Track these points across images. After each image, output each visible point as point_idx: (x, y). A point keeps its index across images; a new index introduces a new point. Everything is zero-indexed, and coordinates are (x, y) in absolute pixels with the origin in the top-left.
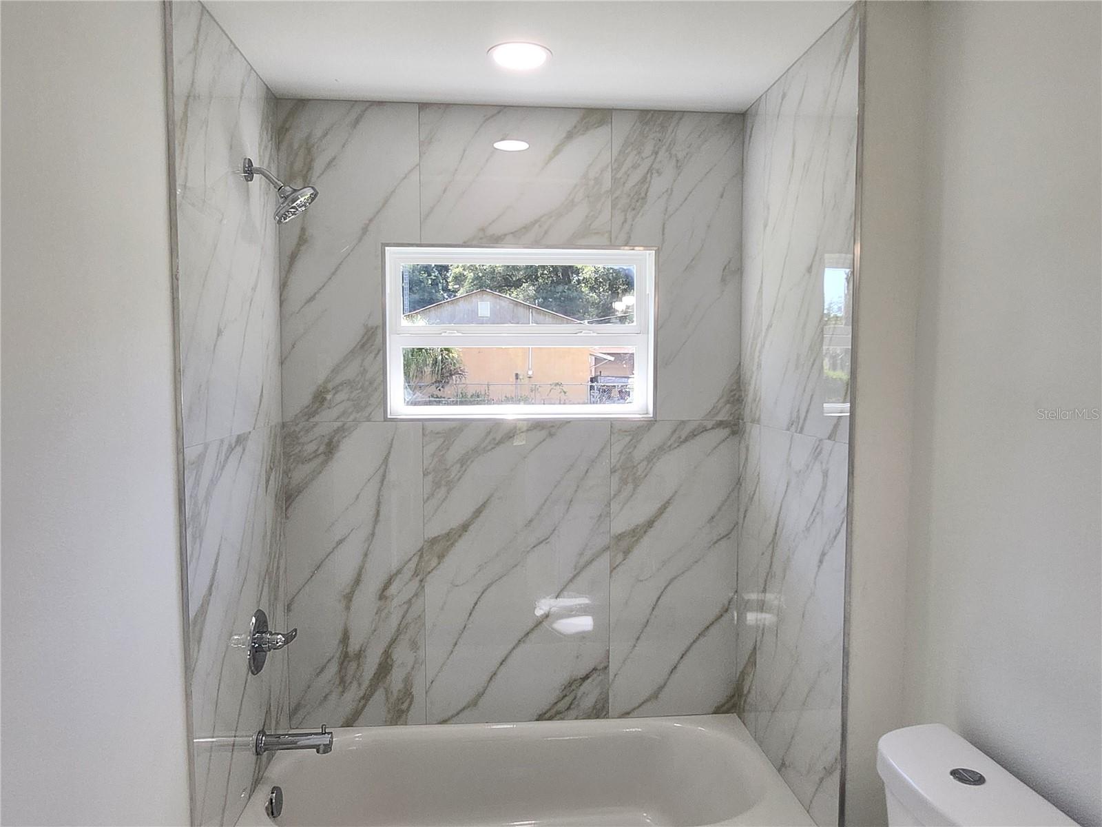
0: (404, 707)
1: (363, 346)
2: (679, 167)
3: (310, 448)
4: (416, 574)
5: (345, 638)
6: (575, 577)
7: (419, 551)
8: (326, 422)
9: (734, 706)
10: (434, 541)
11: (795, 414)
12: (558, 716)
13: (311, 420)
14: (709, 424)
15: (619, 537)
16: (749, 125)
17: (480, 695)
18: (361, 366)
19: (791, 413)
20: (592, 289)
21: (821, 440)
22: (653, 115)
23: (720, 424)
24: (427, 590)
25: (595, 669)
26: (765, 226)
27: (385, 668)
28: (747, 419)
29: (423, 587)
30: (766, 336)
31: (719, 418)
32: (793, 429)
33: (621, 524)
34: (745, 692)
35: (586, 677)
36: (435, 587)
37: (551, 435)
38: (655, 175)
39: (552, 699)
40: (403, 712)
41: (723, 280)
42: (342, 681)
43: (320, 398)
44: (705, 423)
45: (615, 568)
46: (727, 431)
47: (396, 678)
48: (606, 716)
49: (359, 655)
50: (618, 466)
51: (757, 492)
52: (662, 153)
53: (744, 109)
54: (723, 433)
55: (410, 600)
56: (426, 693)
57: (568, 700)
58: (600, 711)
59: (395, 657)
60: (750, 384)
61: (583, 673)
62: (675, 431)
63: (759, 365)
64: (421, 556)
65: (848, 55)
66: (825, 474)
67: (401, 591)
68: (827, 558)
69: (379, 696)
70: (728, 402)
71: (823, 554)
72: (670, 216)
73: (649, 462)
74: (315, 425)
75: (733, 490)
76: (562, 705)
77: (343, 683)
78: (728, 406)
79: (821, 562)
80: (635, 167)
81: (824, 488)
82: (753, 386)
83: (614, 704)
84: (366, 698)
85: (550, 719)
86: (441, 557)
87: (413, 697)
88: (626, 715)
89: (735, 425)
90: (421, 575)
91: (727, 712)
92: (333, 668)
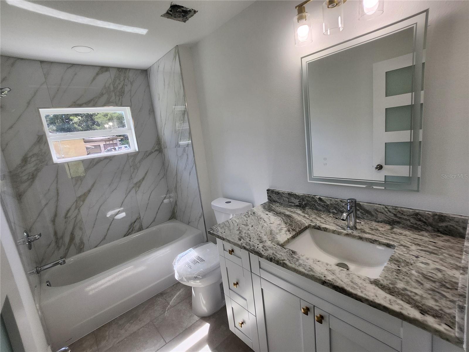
0: (82, 247)
1: (38, 142)
2: (132, 84)
3: (25, 178)
4: (76, 208)
5: (56, 233)
6: (126, 197)
7: (76, 201)
8: (30, 167)
9: (173, 217)
10: (80, 197)
11: (177, 143)
12: (130, 234)
13: (23, 168)
14: (153, 151)
15: (136, 184)
16: (149, 74)
17: (105, 236)
18: (40, 148)
19: (176, 143)
20: (79, 125)
21: (185, 148)
22: (121, 70)
23: (156, 150)
24: (81, 212)
25: (137, 219)
26: (159, 99)
27: (72, 238)
28: (163, 148)
29: (80, 211)
30: (164, 127)
31: (155, 149)
32: (177, 147)
33: (135, 180)
34: (175, 212)
35: (135, 222)
36: (84, 210)
37: (111, 160)
38: (125, 86)
39: (127, 230)
40: (82, 248)
41: (149, 114)
42: (58, 246)
43: (25, 160)
44: (152, 151)
45: (137, 192)
46: (158, 152)
47: (77, 240)
48: (143, 230)
49: (62, 237)
50: (132, 165)
51: (169, 165)
52: (126, 80)
53: (147, 69)
54: (157, 153)
55: (76, 216)
56: (88, 241)
57: (131, 229)
58: (141, 229)
59: (75, 234)
60: (162, 139)
61: (133, 221)
62: (145, 154)
63: (164, 134)
64: (77, 202)
65: (176, 59)
66: (187, 155)
67: (72, 214)
68: (191, 173)
69: (72, 247)
70: (157, 144)
71: (190, 172)
72: (132, 97)
73: (140, 163)
74: (25, 170)
75: (162, 166)
76: (130, 231)
77: (58, 247)
78: (157, 146)
79: (190, 174)
80: (119, 84)
81: (188, 158)
82: (163, 139)
83: (144, 226)
84: (68, 249)
85: (128, 235)
86: (84, 201)
87: (84, 243)
88: (148, 228)
89: (160, 150)
90: (78, 208)
91: (172, 219)
92: (53, 244)
